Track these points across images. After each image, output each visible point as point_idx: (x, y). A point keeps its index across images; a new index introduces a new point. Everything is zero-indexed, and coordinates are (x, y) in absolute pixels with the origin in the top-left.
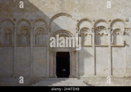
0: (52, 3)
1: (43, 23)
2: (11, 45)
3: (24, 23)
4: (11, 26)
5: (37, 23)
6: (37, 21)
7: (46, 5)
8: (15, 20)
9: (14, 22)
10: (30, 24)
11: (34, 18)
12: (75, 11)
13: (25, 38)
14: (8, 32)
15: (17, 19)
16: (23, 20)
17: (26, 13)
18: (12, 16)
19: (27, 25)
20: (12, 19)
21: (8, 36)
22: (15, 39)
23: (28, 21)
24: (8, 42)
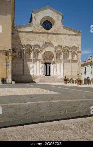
0: (43, 36)
1: (38, 47)
7: (40, 37)
10: (31, 47)
11: (34, 44)
12: (54, 41)
13: (28, 54)
14: (20, 51)
15: (25, 45)
16: (28, 45)
20: (23, 45)
21: (20, 53)
22: (23, 56)
24: (20, 57)
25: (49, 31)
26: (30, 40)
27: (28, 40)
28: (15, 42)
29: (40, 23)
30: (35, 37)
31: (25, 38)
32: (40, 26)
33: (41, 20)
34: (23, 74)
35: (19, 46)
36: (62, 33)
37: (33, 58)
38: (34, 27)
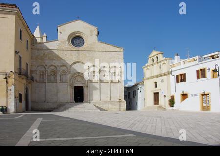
0: (71, 55)
1: (65, 68)
2: (44, 81)
3: (52, 68)
4: (43, 69)
5: (61, 68)
6: (61, 66)
7: (68, 56)
8: (46, 66)
9: (46, 67)
10: (56, 68)
11: (59, 65)
12: (87, 60)
13: (53, 77)
14: (41, 73)
15: (48, 65)
16: (52, 65)
17: (54, 62)
18: (44, 63)
19: (55, 69)
20: (44, 65)
21: (42, 76)
22: (46, 78)
23: (55, 66)
24: (42, 80)
25: (80, 49)
26: (55, 60)
27: (52, 60)
29: (67, 40)
31: (47, 58)
32: (67, 43)
33: (69, 36)
34: (46, 100)
35: (39, 68)
36: (96, 50)
37: (58, 81)
38: (60, 44)
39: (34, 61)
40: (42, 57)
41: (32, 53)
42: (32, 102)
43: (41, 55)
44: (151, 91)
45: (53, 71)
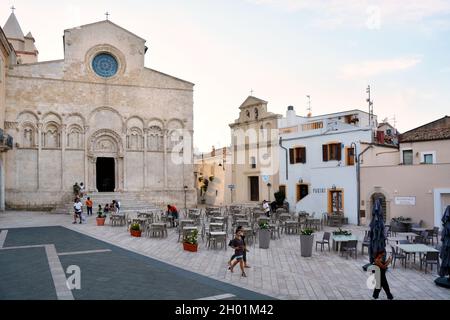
0: (92, 93)
1: (79, 119)
2: (33, 147)
3: (52, 118)
4: (33, 120)
5: (71, 118)
6: (70, 115)
7: (84, 94)
8: (39, 113)
9: (39, 116)
10: (60, 119)
11: (66, 112)
12: (123, 105)
13: (52, 136)
14: (28, 128)
15: (43, 113)
16: (51, 113)
17: (56, 105)
18: (35, 107)
19: (57, 120)
20: (35, 111)
21: (28, 134)
22: (38, 139)
23: (57, 115)
24: (28, 143)
25: (109, 80)
26: (57, 102)
27: (52, 101)
28: (12, 106)
30: (70, 94)
31: (42, 96)
32: (83, 67)
33: (87, 53)
34: (38, 187)
35: (24, 117)
36: (142, 85)
37: (64, 147)
38: (68, 68)
39: (13, 101)
40: (29, 93)
41: (7, 84)
42: (6, 190)
43: (29, 89)
44: (246, 173)
45: (53, 124)
